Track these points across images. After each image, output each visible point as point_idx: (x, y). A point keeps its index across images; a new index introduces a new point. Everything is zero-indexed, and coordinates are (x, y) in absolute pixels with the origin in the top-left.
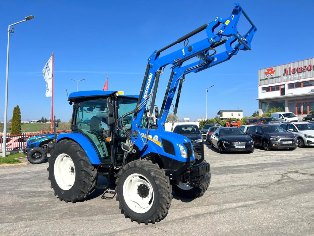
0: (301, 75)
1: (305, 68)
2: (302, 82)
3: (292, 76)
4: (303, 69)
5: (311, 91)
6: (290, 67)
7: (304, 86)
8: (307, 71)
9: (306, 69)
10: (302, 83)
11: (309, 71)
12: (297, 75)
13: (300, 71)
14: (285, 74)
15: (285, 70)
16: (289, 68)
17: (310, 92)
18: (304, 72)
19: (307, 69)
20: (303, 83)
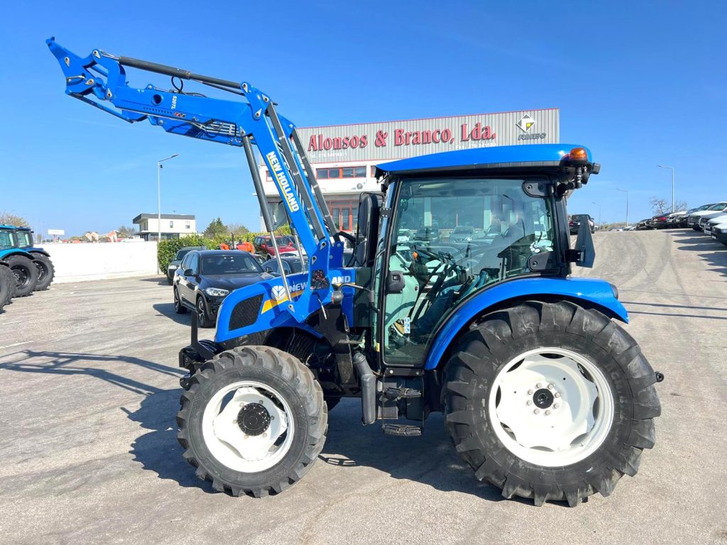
0: (340, 153)
1: (345, 141)
2: (342, 168)
3: (324, 154)
4: (344, 143)
5: (356, 187)
6: (320, 133)
7: (344, 176)
8: (349, 148)
9: (348, 142)
10: (341, 170)
11: (353, 148)
12: (332, 153)
13: (338, 144)
14: (312, 148)
15: (312, 141)
16: (319, 137)
17: (355, 189)
18: (344, 148)
19: (350, 144)
20: (343, 171)
